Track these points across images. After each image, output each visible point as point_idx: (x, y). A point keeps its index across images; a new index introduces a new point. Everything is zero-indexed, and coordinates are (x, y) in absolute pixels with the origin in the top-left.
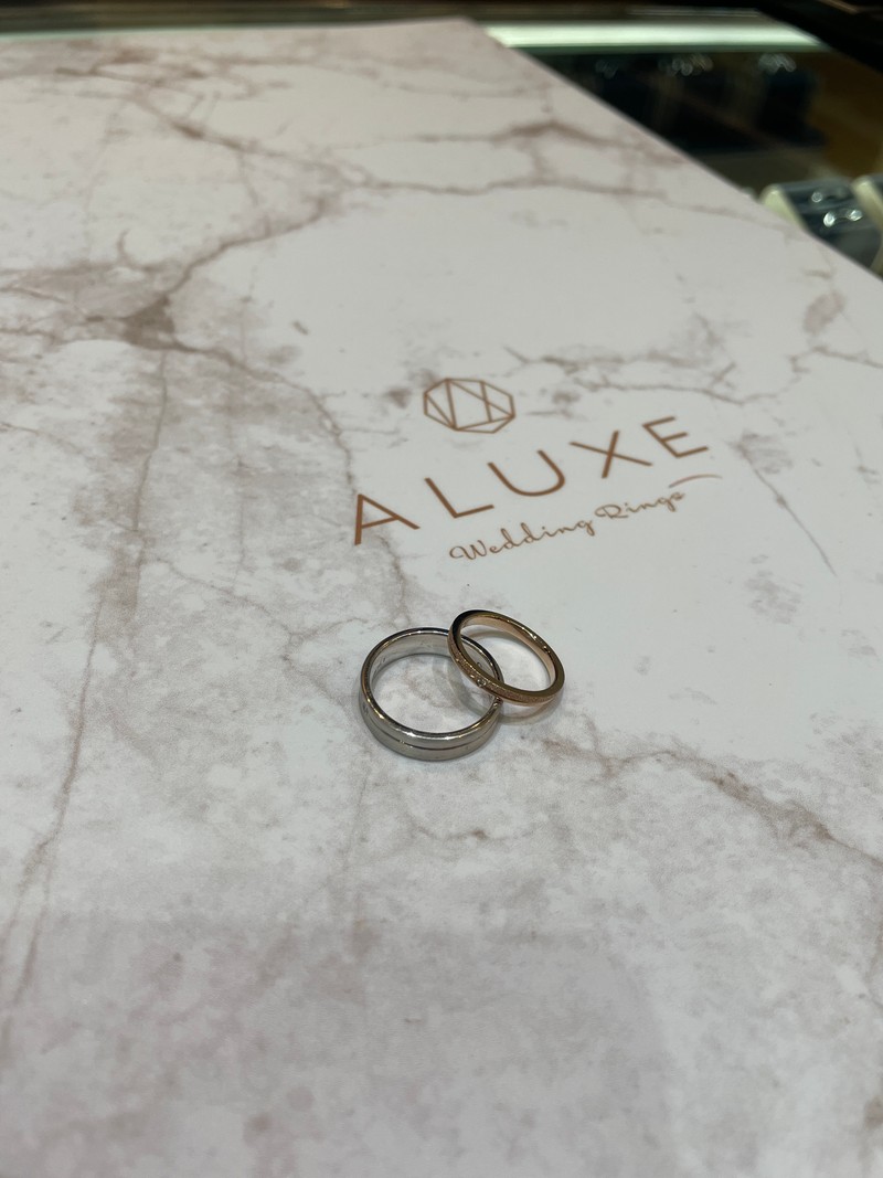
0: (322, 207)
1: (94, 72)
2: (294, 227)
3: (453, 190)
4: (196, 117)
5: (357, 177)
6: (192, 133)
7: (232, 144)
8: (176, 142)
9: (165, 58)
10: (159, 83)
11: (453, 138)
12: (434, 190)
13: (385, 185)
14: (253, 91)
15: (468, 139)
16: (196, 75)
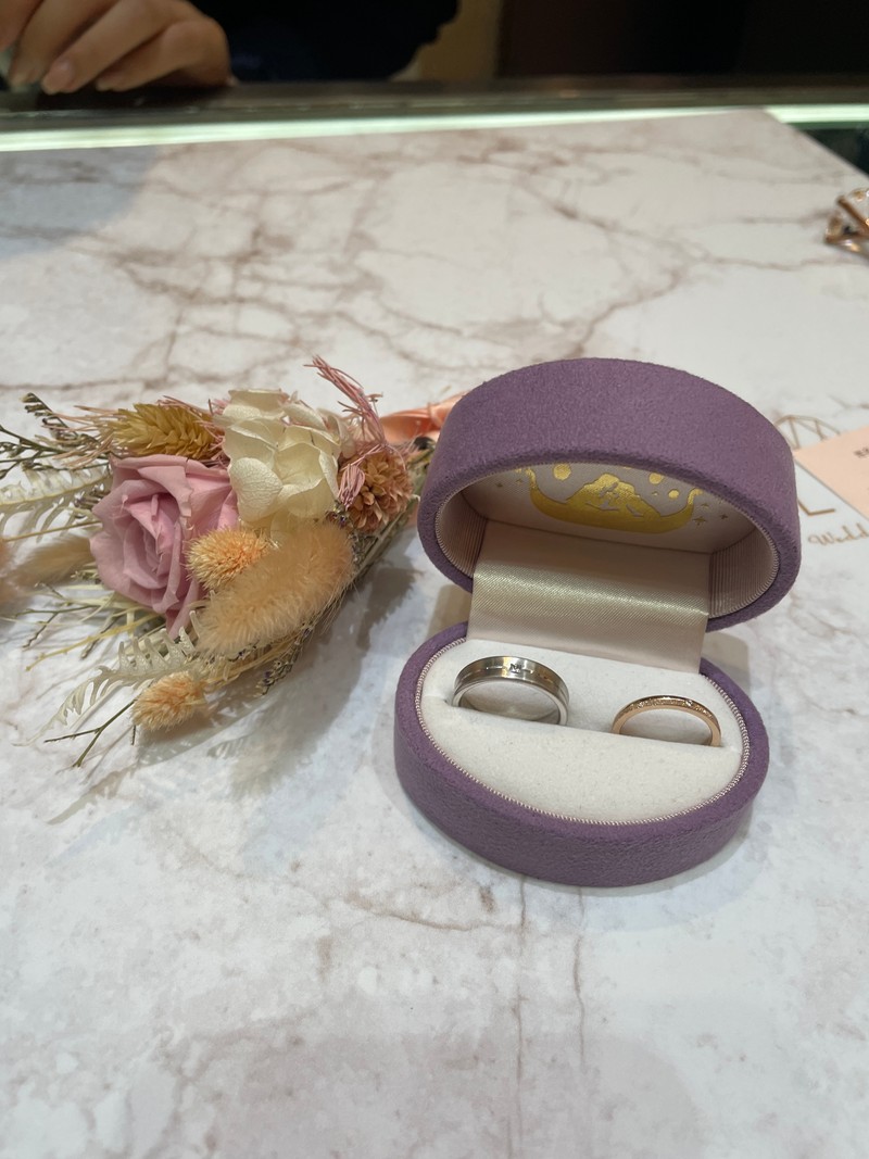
0: (677, 277)
1: (484, 160)
2: (658, 294)
3: (774, 266)
4: (569, 200)
5: (697, 253)
6: (569, 214)
7: (600, 224)
8: (559, 221)
9: (534, 147)
10: (534, 170)
11: (768, 220)
12: (758, 266)
13: (721, 261)
14: (605, 178)
15: (779, 221)
16: (559, 162)
